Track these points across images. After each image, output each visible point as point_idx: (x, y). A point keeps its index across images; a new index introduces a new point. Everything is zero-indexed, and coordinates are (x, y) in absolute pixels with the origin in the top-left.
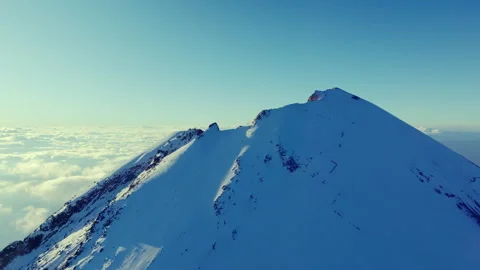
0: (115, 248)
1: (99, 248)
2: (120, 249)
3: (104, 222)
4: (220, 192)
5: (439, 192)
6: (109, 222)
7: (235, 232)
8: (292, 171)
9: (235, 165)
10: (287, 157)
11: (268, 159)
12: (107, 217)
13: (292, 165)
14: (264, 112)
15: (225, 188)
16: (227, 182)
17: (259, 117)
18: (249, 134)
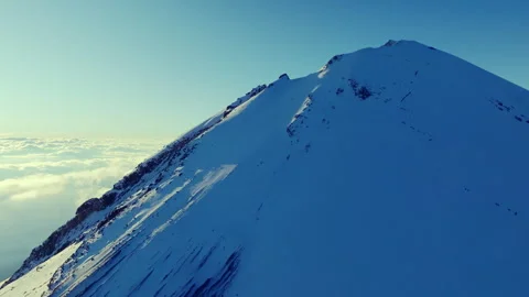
0: (194, 171)
1: (178, 174)
2: (199, 171)
3: (180, 157)
4: (294, 120)
5: (520, 120)
6: (186, 156)
7: (308, 146)
8: (364, 98)
9: (308, 100)
10: (359, 88)
11: (340, 91)
12: (183, 153)
13: (365, 94)
14: (336, 58)
15: (297, 117)
16: (300, 112)
17: (330, 62)
18: (320, 76)
